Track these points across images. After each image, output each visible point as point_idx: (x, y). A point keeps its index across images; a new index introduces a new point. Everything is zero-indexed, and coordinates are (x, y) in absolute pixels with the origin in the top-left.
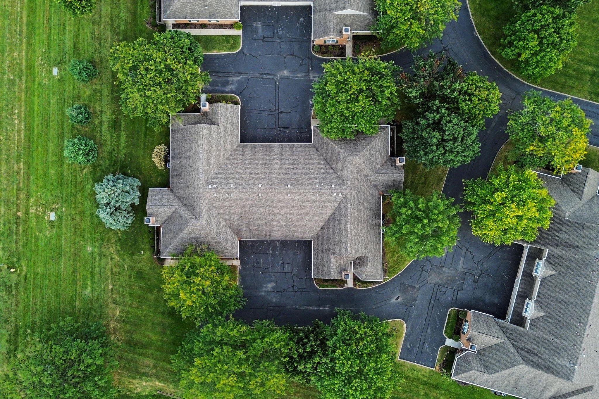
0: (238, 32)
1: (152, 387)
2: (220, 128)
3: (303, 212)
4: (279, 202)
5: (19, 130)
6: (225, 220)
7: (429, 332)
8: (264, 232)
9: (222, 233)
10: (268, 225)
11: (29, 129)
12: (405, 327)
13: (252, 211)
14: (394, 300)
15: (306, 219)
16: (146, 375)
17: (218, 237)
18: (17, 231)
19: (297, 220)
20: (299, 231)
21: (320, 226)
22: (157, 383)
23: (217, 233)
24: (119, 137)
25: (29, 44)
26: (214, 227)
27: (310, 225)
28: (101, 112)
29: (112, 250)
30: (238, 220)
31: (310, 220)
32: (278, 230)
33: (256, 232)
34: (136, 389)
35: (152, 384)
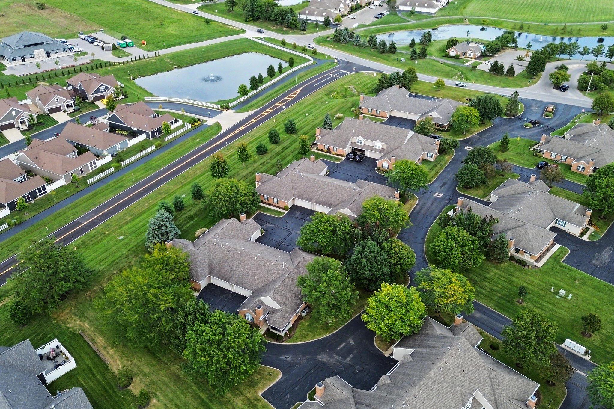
0: (286, 212)
1: (80, 326)
2: (243, 227)
3: (258, 272)
4: (247, 260)
5: (143, 208)
6: (209, 259)
7: (296, 389)
8: (227, 276)
9: (202, 264)
10: (232, 273)
11: (149, 209)
12: (280, 376)
13: (228, 260)
14: (284, 357)
15: (258, 277)
16: (85, 317)
17: (199, 264)
18: (98, 237)
19: (252, 276)
20: (249, 283)
21: (263, 284)
22: (86, 324)
23: (199, 262)
24: (188, 223)
25: (182, 187)
26: (201, 258)
27: (257, 282)
28: (189, 210)
29: (134, 259)
30: (217, 263)
31: (258, 279)
32: (236, 278)
33: (222, 274)
34: (69, 323)
35: (82, 324)
